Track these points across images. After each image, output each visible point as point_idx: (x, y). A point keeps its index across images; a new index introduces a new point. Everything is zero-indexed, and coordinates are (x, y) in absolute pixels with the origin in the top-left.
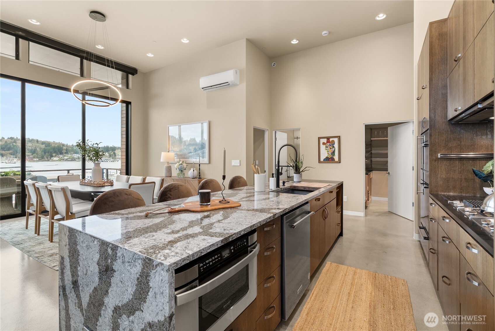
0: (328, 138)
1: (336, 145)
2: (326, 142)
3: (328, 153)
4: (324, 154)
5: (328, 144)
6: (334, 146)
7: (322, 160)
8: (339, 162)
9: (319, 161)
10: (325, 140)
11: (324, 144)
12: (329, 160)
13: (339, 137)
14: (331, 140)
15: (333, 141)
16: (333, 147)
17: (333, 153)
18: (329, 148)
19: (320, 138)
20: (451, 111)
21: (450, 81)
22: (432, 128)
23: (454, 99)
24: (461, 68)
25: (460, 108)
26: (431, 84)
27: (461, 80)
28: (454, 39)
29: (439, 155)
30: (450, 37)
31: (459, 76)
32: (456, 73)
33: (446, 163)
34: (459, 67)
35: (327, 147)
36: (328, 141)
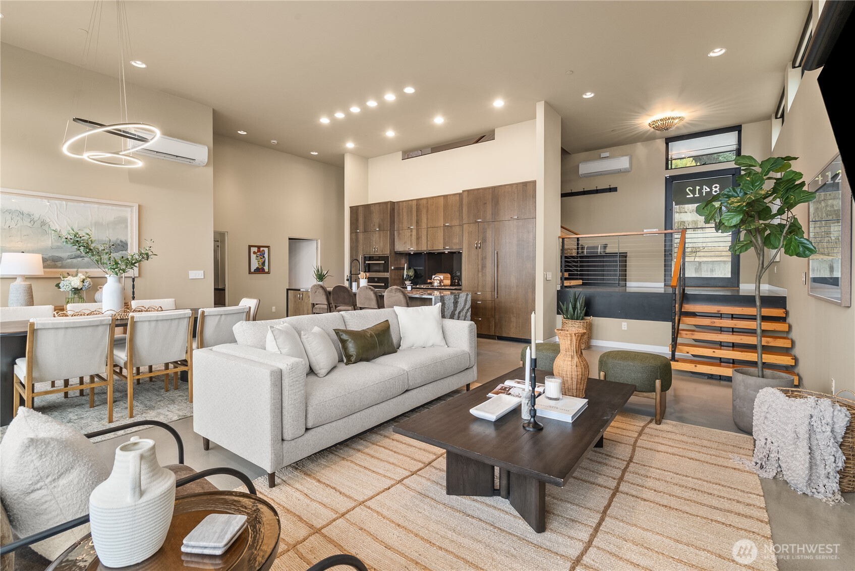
0: (259, 247)
1: (266, 255)
2: (256, 251)
3: (259, 264)
4: (255, 265)
5: (259, 253)
6: (265, 256)
7: (252, 270)
8: (268, 273)
9: (250, 272)
10: (255, 249)
11: (254, 253)
12: (260, 270)
13: (268, 247)
14: (262, 249)
15: (263, 250)
16: (264, 257)
17: (264, 263)
18: (259, 258)
19: (250, 247)
20: (399, 247)
21: (399, 234)
22: (390, 254)
23: (405, 243)
24: (414, 233)
25: (412, 249)
26: (390, 232)
27: (414, 237)
28: (405, 217)
29: (393, 268)
30: (399, 213)
31: (411, 235)
32: (407, 233)
33: (394, 271)
34: (412, 231)
35: (258, 257)
36: (259, 251)
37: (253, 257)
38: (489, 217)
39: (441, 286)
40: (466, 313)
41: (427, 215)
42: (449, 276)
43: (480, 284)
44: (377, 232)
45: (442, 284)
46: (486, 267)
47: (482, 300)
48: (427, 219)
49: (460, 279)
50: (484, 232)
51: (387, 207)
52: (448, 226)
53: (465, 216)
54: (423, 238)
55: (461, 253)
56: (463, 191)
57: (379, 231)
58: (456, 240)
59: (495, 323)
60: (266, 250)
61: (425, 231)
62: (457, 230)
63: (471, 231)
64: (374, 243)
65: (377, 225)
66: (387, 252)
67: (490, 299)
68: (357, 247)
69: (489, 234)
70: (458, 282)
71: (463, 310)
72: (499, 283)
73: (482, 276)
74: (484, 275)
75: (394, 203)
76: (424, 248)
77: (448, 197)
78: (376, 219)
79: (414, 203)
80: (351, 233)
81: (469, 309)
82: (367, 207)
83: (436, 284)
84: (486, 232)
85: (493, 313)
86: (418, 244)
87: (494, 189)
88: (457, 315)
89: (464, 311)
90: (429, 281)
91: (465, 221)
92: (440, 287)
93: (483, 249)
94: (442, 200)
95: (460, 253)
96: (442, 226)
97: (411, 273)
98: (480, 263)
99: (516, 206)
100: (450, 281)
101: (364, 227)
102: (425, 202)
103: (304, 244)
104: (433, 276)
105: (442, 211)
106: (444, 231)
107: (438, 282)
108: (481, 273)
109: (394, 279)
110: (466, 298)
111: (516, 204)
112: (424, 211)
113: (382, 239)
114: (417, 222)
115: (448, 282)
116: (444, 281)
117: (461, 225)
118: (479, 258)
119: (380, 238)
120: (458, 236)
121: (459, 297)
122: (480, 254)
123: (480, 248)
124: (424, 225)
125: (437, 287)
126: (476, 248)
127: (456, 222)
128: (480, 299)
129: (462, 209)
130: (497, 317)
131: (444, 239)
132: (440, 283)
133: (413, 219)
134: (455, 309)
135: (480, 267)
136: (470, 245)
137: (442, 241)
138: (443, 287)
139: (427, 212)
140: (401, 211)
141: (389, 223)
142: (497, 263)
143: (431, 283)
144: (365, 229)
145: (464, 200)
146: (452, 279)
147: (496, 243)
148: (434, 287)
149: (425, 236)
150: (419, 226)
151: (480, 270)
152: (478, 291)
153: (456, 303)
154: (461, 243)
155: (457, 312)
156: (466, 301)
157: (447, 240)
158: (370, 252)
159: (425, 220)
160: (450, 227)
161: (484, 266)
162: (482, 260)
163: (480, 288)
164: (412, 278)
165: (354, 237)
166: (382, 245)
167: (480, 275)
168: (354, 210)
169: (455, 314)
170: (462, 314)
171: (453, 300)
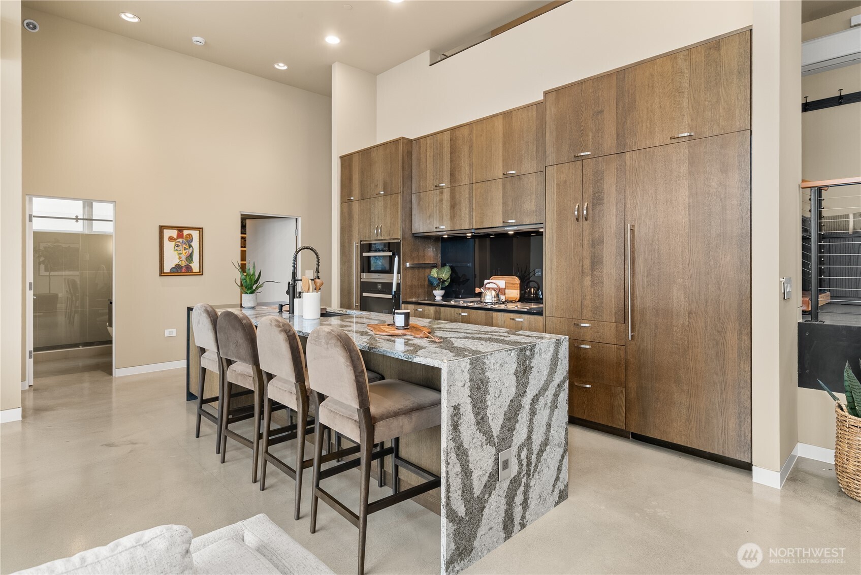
0: (180, 229)
1: (195, 244)
2: (175, 237)
3: (180, 258)
4: (172, 259)
5: (180, 240)
6: (192, 244)
7: (167, 269)
8: (200, 273)
9: (162, 273)
10: (174, 233)
11: (171, 239)
12: (183, 270)
13: (200, 229)
14: (186, 232)
15: (190, 236)
16: (190, 246)
17: (190, 257)
18: (180, 248)
19: (162, 228)
20: (421, 226)
21: (419, 199)
22: (403, 238)
23: (429, 216)
24: (446, 195)
25: (443, 227)
26: (403, 196)
27: (446, 205)
28: (430, 166)
29: (408, 265)
30: (419, 160)
31: (441, 200)
32: (434, 196)
33: (411, 271)
34: (442, 193)
35: (178, 246)
36: (180, 236)
37: (169, 246)
38: (609, 142)
39: (499, 302)
40: (556, 395)
41: (471, 157)
42: (516, 280)
43: (587, 303)
44: (381, 198)
45: (503, 298)
46: (602, 263)
47: (592, 342)
48: (471, 165)
49: (539, 287)
50: (598, 177)
51: (397, 149)
52: (513, 176)
53: (550, 149)
54: (463, 204)
55: (542, 232)
56: (546, 93)
57: (384, 195)
58: (530, 205)
59: (627, 401)
60: (195, 234)
61: (467, 191)
62: (532, 183)
63: (565, 182)
64: (377, 220)
65: (381, 186)
66: (397, 235)
67: (614, 341)
68: (350, 226)
69: (610, 183)
70: (536, 294)
71: (544, 389)
72: (637, 302)
73: (593, 284)
74: (597, 282)
75: (411, 141)
76: (466, 224)
77: (514, 113)
78: (379, 173)
79: (447, 137)
80: (341, 203)
81: (563, 382)
82: (366, 153)
83: (489, 297)
84: (602, 179)
85: (622, 376)
86: (453, 217)
87: (621, 74)
88: (528, 407)
89: (550, 393)
90: (477, 290)
91: (551, 158)
92: (496, 307)
93: (594, 221)
94: (499, 124)
95: (540, 234)
96: (501, 176)
97: (445, 274)
98: (586, 253)
99: (685, 104)
100: (518, 291)
101: (361, 191)
102: (466, 131)
103: (276, 225)
104: (486, 281)
105: (501, 145)
106: (504, 188)
107: (494, 293)
108: (589, 278)
109: (411, 287)
110: (556, 353)
111: (686, 100)
112: (465, 150)
113: (388, 210)
114: (452, 175)
115: (515, 293)
116: (507, 291)
117: (543, 172)
118: (586, 242)
119: (386, 208)
120: (534, 197)
121: (533, 355)
122: (586, 233)
123: (586, 219)
124: (464, 178)
125: (489, 306)
126: (577, 220)
127: (530, 166)
128: (588, 338)
129: (544, 135)
130: (633, 385)
131: (504, 204)
132: (498, 296)
133: (445, 168)
134: (520, 392)
135: (587, 263)
136: (561, 213)
137: (500, 208)
138: (503, 307)
139: (471, 151)
140: (422, 156)
141: (400, 180)
142: (633, 252)
143: (480, 295)
144: (362, 194)
145: (548, 112)
146: (524, 286)
147: (628, 206)
148: (484, 306)
149: (467, 200)
150: (455, 181)
151: (587, 269)
152: (583, 320)
153: (523, 373)
154: (542, 210)
155: (527, 401)
156: (555, 360)
157: (512, 204)
158: (370, 236)
159: (467, 168)
160: (519, 177)
161: (596, 262)
162: (593, 245)
163: (587, 313)
164: (447, 284)
165: (345, 210)
166: (389, 222)
167: (587, 281)
168: (346, 161)
169: (520, 407)
170: (542, 401)
171: (515, 366)
